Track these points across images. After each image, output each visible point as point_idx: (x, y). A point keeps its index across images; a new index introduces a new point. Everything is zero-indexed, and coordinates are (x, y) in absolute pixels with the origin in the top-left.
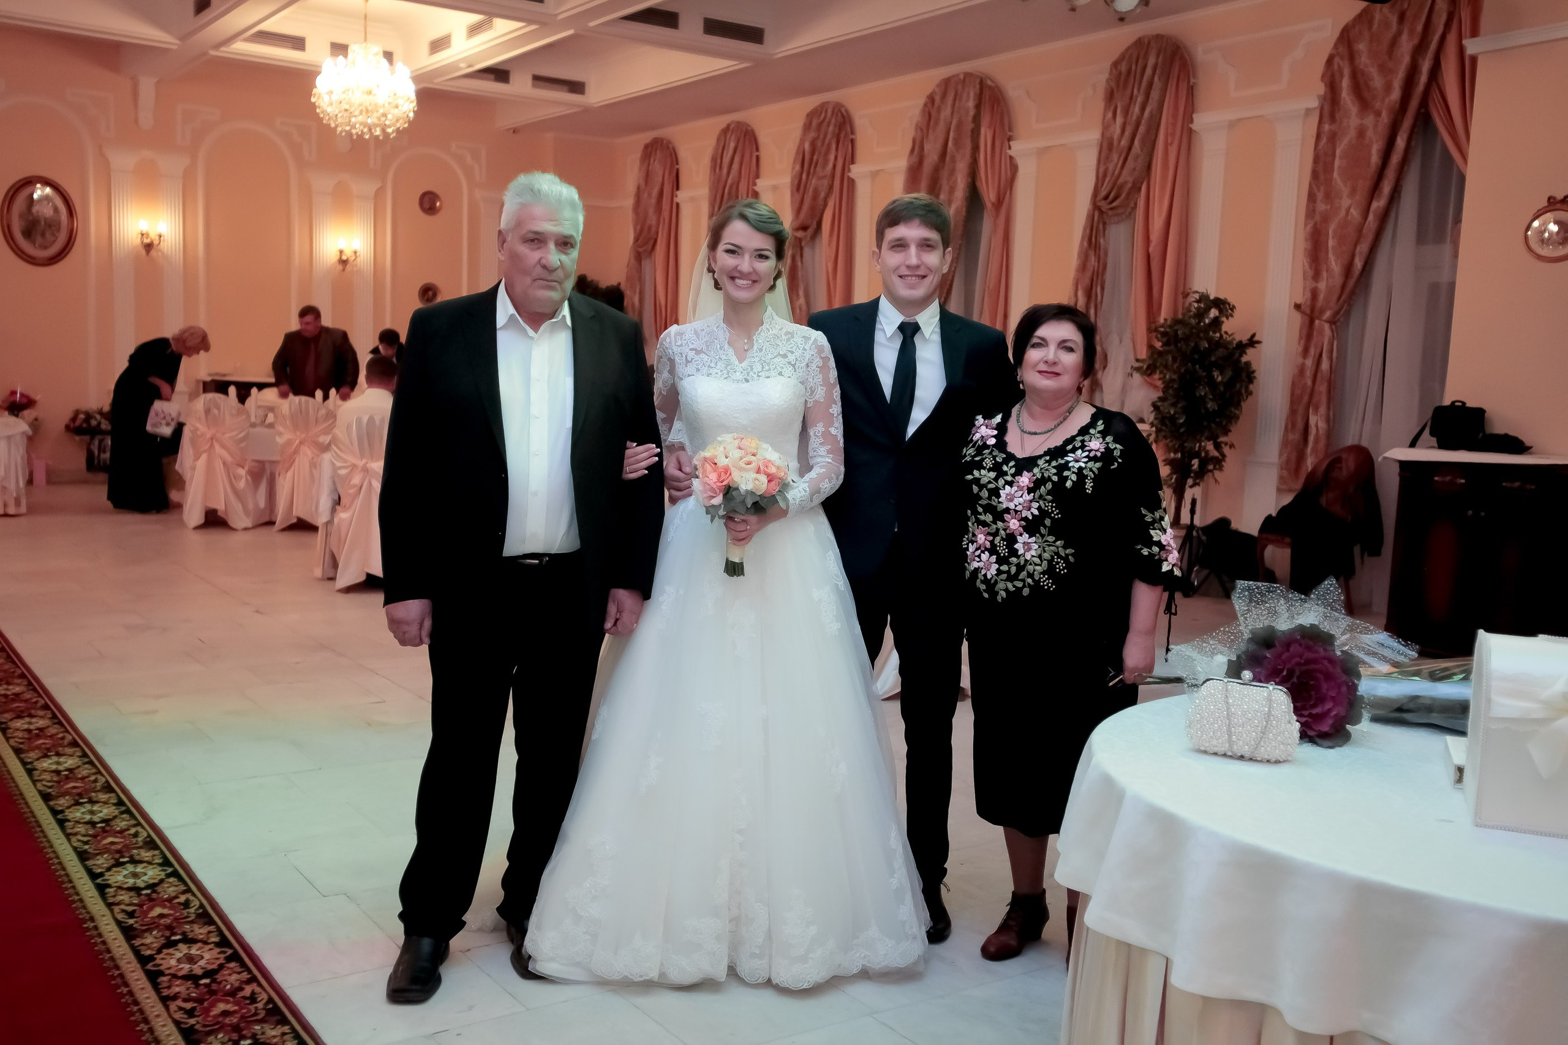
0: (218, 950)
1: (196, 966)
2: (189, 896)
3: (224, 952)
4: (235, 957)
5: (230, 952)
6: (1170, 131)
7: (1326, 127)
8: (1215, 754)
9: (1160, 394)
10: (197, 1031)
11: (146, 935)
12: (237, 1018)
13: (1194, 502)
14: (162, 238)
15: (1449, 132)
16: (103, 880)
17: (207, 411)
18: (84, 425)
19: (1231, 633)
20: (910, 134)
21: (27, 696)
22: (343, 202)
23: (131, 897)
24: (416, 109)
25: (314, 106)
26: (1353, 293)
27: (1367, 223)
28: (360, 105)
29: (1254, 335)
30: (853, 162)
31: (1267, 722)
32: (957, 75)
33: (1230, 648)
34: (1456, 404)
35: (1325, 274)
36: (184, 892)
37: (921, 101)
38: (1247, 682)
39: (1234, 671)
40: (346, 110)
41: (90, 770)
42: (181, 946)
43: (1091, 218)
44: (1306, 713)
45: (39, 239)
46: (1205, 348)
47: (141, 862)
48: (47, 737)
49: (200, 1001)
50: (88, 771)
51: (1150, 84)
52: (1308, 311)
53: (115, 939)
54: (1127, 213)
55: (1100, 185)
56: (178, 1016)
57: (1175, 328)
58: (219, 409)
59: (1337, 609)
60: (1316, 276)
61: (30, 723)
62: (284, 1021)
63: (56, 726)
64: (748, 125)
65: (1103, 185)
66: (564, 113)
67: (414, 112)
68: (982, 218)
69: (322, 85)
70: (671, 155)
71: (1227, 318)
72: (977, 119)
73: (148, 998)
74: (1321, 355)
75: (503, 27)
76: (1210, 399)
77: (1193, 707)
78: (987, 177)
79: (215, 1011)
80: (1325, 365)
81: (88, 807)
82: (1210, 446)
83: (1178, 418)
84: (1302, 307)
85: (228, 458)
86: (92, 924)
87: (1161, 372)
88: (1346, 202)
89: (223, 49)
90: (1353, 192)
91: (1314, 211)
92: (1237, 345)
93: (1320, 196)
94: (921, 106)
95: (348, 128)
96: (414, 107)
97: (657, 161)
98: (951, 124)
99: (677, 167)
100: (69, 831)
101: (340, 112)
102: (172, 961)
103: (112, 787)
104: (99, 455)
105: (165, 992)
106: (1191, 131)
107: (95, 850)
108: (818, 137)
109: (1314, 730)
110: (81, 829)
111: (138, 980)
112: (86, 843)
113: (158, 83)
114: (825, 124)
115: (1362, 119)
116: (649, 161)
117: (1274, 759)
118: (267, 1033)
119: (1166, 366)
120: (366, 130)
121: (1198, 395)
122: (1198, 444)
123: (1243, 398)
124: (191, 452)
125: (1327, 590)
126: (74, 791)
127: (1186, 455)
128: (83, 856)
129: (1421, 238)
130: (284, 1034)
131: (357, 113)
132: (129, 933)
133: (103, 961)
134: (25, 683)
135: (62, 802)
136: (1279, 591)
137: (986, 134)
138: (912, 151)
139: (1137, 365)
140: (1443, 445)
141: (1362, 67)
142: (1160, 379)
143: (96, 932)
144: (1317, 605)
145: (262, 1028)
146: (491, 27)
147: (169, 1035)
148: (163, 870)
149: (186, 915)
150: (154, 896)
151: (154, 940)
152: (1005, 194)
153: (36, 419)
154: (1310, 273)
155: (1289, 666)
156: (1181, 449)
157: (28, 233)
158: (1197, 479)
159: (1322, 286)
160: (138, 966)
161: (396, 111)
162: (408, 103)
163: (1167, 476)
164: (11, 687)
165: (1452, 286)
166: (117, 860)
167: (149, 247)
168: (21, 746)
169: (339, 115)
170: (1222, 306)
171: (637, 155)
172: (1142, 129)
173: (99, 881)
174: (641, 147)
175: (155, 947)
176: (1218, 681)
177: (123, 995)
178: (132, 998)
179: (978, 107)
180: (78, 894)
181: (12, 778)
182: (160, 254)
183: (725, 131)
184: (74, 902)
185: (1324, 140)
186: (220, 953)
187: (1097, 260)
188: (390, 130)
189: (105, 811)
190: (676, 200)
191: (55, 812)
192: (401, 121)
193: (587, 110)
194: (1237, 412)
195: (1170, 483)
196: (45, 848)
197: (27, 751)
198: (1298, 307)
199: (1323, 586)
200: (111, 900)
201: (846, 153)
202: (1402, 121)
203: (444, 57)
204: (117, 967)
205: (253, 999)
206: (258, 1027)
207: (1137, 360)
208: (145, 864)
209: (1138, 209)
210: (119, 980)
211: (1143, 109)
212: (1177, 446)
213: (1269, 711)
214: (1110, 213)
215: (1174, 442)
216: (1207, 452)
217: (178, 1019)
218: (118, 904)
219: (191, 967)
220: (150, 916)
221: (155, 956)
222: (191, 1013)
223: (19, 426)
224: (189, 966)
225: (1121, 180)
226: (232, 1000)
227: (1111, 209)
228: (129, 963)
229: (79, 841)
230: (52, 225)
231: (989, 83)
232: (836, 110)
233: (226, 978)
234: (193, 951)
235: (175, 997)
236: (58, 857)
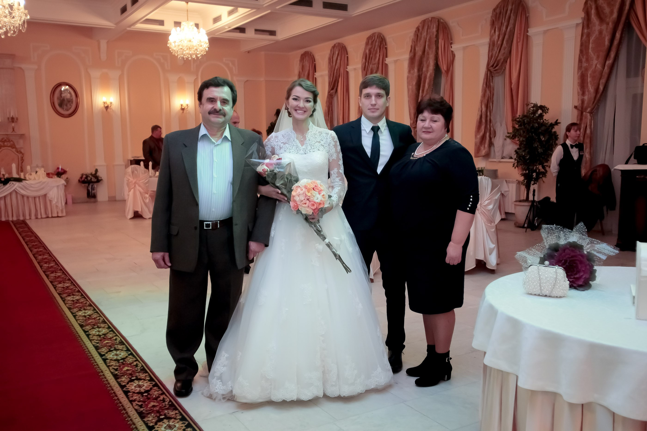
0: (150, 382)
1: (142, 389)
2: (137, 362)
3: (152, 383)
4: (156, 385)
5: (154, 383)
6: (518, 36)
7: (586, 31)
8: (535, 295)
9: (518, 147)
10: (144, 413)
11: (122, 377)
12: (158, 408)
13: (534, 191)
14: (112, 104)
15: (639, 30)
16: (105, 357)
17: (133, 172)
18: (86, 180)
19: (541, 246)
20: (410, 44)
21: (72, 287)
22: (181, 85)
23: (116, 363)
24: (209, 46)
25: (168, 48)
26: (599, 100)
27: (605, 70)
28: (187, 46)
29: (557, 120)
30: (387, 57)
31: (555, 281)
32: (428, 18)
33: (541, 252)
34: (645, 145)
35: (587, 93)
36: (135, 361)
37: (414, 30)
38: (547, 265)
39: (542, 262)
40: (181, 49)
41: (97, 315)
42: (135, 381)
43: (486, 75)
44: (572, 277)
45: (65, 107)
46: (536, 127)
47: (118, 350)
48: (80, 303)
49: (144, 402)
50: (97, 316)
51: (510, 17)
52: (580, 109)
53: (111, 379)
54: (502, 72)
55: (490, 61)
56: (137, 407)
57: (524, 119)
58: (137, 171)
59: (584, 235)
60: (583, 94)
61: (73, 298)
62: (176, 409)
63: (83, 298)
64: (343, 44)
65: (491, 61)
66: (268, 44)
67: (208, 48)
68: (441, 77)
69: (171, 39)
70: (312, 58)
71: (546, 113)
72: (437, 36)
73: (125, 401)
74: (586, 126)
75: (242, 11)
76: (539, 148)
77: (525, 276)
78: (442, 59)
79: (150, 406)
80: (588, 131)
81: (97, 329)
82: (540, 167)
83: (526, 157)
84: (578, 107)
85: (142, 191)
86: (102, 374)
87: (518, 138)
88: (595, 62)
89: (132, 27)
90: (598, 57)
91: (581, 66)
92: (550, 124)
93: (584, 60)
94: (414, 32)
95: (182, 56)
96: (208, 46)
97: (306, 61)
98: (427, 38)
99: (315, 63)
100: (91, 339)
101: (179, 50)
102: (132, 387)
103: (106, 321)
104: (92, 191)
105: (131, 399)
106: (527, 36)
107: (101, 346)
108: (372, 47)
109: (576, 284)
110: (95, 338)
111: (120, 394)
112: (98, 343)
113: (108, 42)
114: (374, 42)
115: (601, 26)
116: (303, 60)
117: (559, 296)
118: (170, 413)
119: (520, 135)
120: (189, 56)
121: (534, 146)
122: (535, 167)
123: (554, 147)
124: (127, 189)
125: (580, 227)
126: (92, 323)
127: (530, 171)
128: (97, 348)
129: (628, 75)
130: (176, 414)
131: (185, 49)
132: (116, 377)
133: (108, 387)
134: (70, 282)
135: (88, 328)
136: (560, 229)
137: (441, 42)
138: (411, 51)
139: (508, 135)
140: (640, 163)
141: (600, 4)
142: (518, 140)
143: (104, 377)
144: (576, 233)
145: (168, 411)
146: (237, 11)
147: (133, 415)
148: (128, 353)
149: (137, 369)
150: (124, 362)
151: (125, 379)
152: (450, 66)
153: (67, 178)
154: (581, 93)
155: (564, 258)
156: (528, 169)
157: (61, 105)
158: (536, 181)
159: (586, 98)
160: (120, 389)
161: (201, 48)
162: (206, 44)
163: (523, 181)
164: (65, 284)
165: (642, 95)
166: (109, 349)
167: (107, 108)
168: (71, 307)
169: (179, 51)
170: (543, 109)
171: (298, 59)
172: (507, 37)
173: (103, 357)
174: (300, 56)
175: (126, 382)
176: (535, 266)
177: (115, 400)
178: (119, 401)
179: (437, 31)
180: (96, 362)
181: (68, 319)
182: (111, 110)
183: (334, 47)
184: (95, 365)
185: (585, 37)
186: (150, 384)
187: (490, 92)
188: (199, 56)
189: (104, 331)
190: (315, 76)
191: (85, 332)
192: (203, 52)
193: (277, 42)
194: (551, 153)
195: (524, 183)
196: (82, 345)
197: (73, 309)
198: (576, 107)
199: (578, 226)
200: (108, 365)
201: (384, 54)
202: (618, 26)
203: (219, 25)
204: (113, 390)
205: (164, 400)
206: (166, 411)
207: (508, 133)
208: (120, 351)
209: (506, 70)
210: (113, 394)
211: (507, 28)
212: (526, 168)
213: (556, 277)
214: (495, 72)
215: (525, 166)
216: (539, 170)
217: (137, 409)
218: (111, 366)
219: (140, 389)
220: (123, 370)
221: (126, 385)
222: (141, 406)
223: (61, 181)
224: (139, 389)
225: (498, 58)
226: (156, 401)
227: (495, 70)
228: (117, 388)
229: (95, 342)
230: (70, 101)
231: (442, 21)
232: (379, 36)
233: (153, 393)
234: (140, 383)
235: (135, 401)
236: (88, 349)
